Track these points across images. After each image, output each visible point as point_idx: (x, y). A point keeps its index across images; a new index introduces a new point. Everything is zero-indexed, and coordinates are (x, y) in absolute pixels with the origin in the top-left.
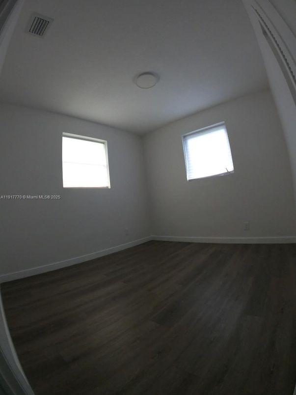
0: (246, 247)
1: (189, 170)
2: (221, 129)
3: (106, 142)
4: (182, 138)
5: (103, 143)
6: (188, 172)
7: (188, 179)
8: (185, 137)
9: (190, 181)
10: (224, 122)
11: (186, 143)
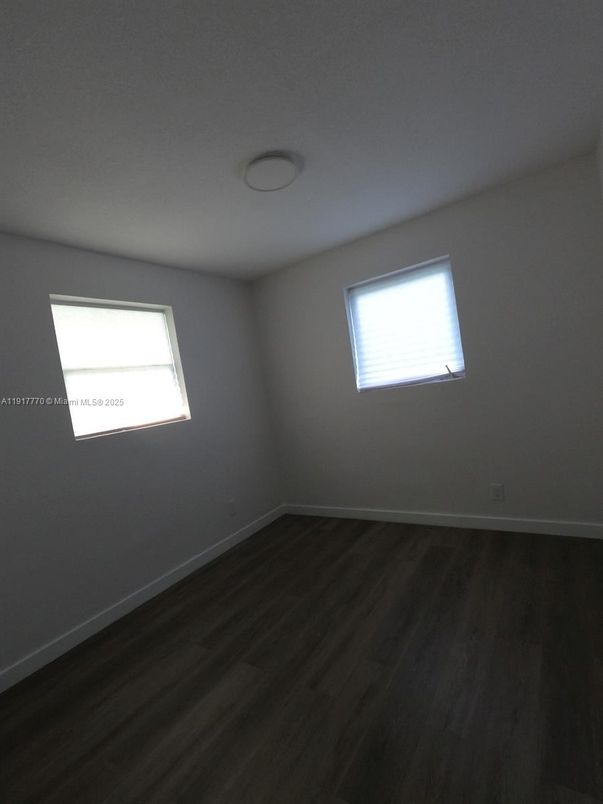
1: (360, 368)
2: (439, 272)
3: (169, 308)
4: (345, 292)
5: (162, 311)
6: (358, 371)
7: (359, 387)
8: (350, 290)
9: (362, 390)
10: (447, 256)
11: (354, 305)
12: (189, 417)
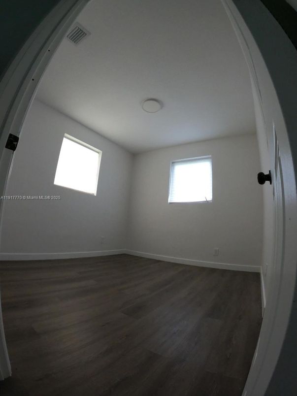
0: (213, 270)
2: (207, 161)
3: (101, 152)
4: (171, 163)
5: (98, 153)
6: (170, 195)
7: (169, 202)
8: (173, 163)
9: (171, 203)
10: (210, 156)
11: (173, 168)
12: (95, 195)
